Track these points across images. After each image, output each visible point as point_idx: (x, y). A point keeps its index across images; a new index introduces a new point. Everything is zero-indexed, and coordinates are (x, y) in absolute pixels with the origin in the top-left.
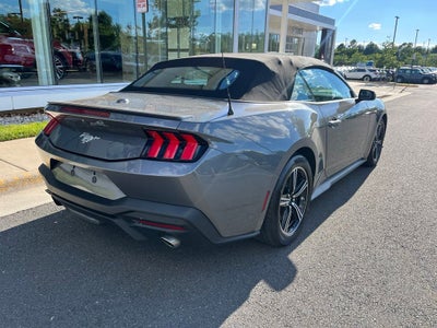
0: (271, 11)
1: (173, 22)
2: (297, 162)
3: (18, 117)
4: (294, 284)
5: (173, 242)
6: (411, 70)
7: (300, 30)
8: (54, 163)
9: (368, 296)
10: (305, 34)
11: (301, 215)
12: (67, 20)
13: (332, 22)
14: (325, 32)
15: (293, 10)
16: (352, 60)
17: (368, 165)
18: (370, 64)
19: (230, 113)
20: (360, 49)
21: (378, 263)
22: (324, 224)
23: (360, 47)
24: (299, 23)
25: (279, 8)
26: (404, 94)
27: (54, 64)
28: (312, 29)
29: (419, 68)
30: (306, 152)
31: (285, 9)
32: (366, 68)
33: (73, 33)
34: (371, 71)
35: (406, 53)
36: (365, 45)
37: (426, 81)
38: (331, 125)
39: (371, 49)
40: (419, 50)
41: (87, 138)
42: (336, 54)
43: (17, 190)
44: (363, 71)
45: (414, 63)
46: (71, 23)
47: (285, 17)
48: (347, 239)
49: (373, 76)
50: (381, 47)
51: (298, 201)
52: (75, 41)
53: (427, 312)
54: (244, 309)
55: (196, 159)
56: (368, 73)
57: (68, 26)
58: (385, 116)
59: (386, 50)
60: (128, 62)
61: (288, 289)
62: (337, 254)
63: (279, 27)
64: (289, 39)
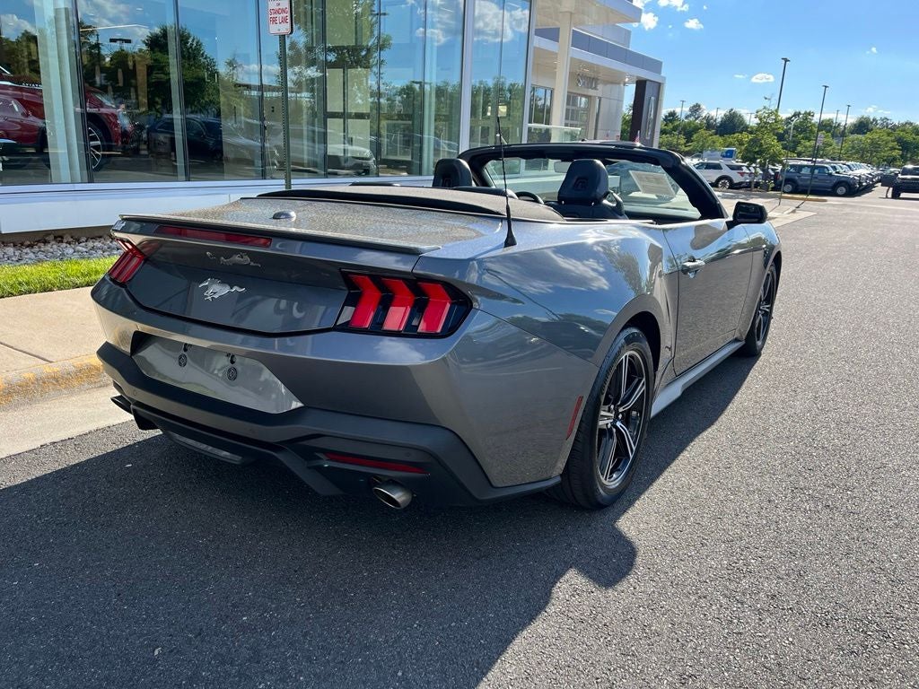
0: (538, 42)
1: (332, 57)
2: (629, 340)
3: (10, 250)
4: (631, 579)
5: (399, 496)
6: (813, 168)
7: (592, 81)
8: (140, 340)
9: (773, 597)
10: (601, 90)
11: (632, 447)
12: (97, 46)
13: (656, 66)
14: (641, 85)
15: (580, 41)
16: (692, 145)
17: (747, 352)
18: (729, 155)
19: (510, 241)
20: (709, 124)
21: (784, 537)
22: (674, 466)
23: (708, 119)
24: (591, 66)
25: (552, 34)
26: (801, 215)
27: (87, 138)
28: (616, 80)
29: (826, 162)
30: (645, 324)
31: (565, 36)
32: (722, 162)
33: (110, 73)
34: (732, 168)
35: (800, 132)
36: (718, 115)
37: (842, 190)
38: (686, 270)
39: (731, 125)
40: (826, 126)
41: (217, 290)
42: (663, 132)
43: (31, 401)
44: (717, 167)
45: (816, 153)
46: (104, 51)
47: (565, 55)
48: (721, 494)
49: (737, 178)
50: (752, 121)
51: (627, 420)
52: (116, 90)
53: (886, 626)
54: (538, 626)
55: (450, 330)
56: (726, 172)
57: (100, 57)
58: (779, 255)
59: (763, 126)
60: (235, 137)
61: (619, 588)
62: (705, 522)
63: (553, 75)
64: (571, 99)
